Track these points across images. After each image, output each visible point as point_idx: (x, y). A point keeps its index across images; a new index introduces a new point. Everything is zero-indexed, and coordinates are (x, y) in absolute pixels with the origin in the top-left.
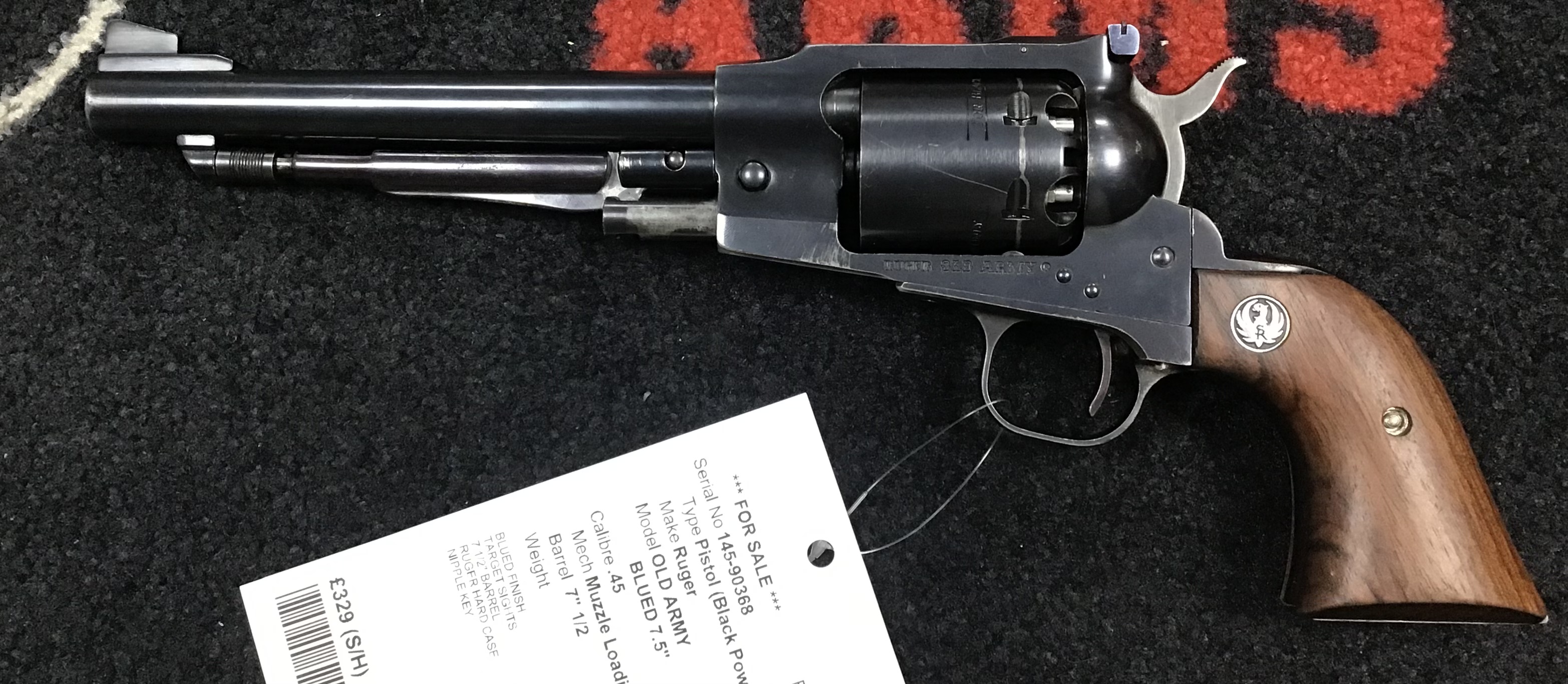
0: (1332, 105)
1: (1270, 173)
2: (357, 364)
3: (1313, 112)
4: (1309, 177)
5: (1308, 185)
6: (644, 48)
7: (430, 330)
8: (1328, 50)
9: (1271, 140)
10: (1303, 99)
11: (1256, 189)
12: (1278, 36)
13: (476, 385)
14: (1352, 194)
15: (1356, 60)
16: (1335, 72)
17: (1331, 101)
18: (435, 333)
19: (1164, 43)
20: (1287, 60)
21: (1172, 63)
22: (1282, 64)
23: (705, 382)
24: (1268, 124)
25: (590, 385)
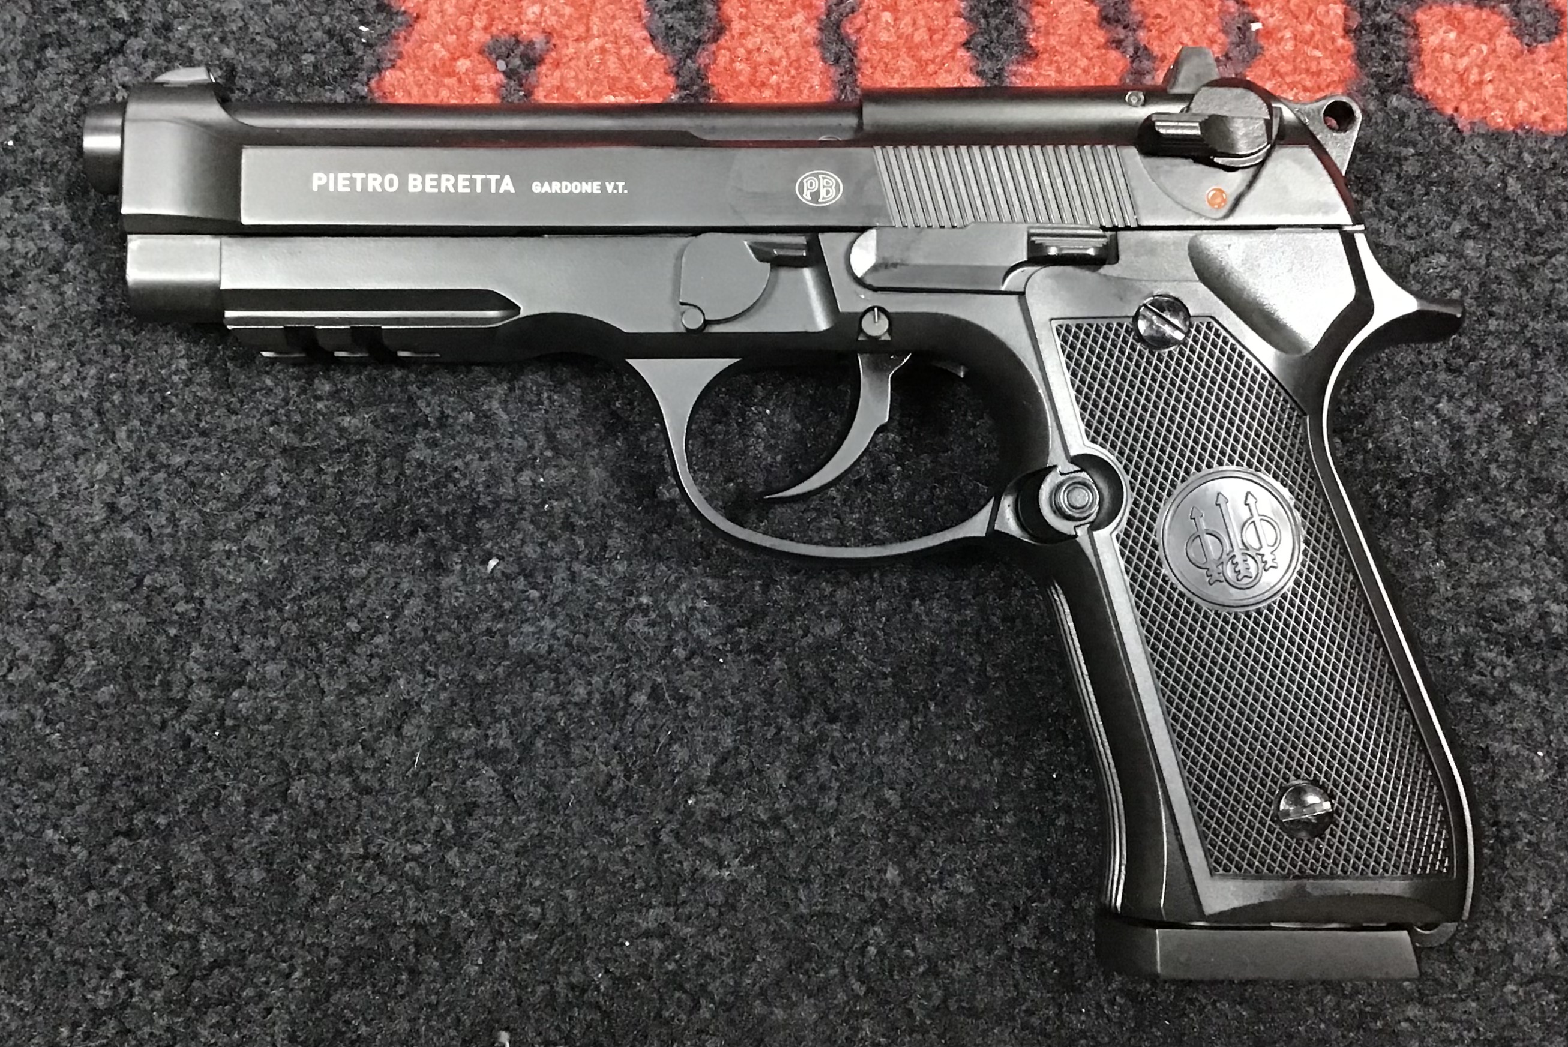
0: (1498, 118)
1: (1410, 218)
2: (41, 524)
3: (1472, 129)
4: (1467, 224)
5: (1464, 235)
6: (478, 37)
7: (155, 471)
8: (1492, 36)
9: (1411, 168)
10: (1456, 109)
11: (1392, 243)
12: (1420, 16)
13: (229, 554)
14: (1528, 249)
15: (1531, 52)
16: (1501, 68)
17: (1497, 112)
18: (162, 475)
19: (1255, 26)
20: (1434, 50)
21: (1267, 54)
22: (1426, 58)
23: (580, 542)
24: (1406, 146)
25: (404, 550)
